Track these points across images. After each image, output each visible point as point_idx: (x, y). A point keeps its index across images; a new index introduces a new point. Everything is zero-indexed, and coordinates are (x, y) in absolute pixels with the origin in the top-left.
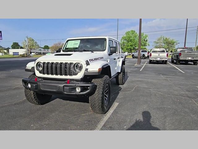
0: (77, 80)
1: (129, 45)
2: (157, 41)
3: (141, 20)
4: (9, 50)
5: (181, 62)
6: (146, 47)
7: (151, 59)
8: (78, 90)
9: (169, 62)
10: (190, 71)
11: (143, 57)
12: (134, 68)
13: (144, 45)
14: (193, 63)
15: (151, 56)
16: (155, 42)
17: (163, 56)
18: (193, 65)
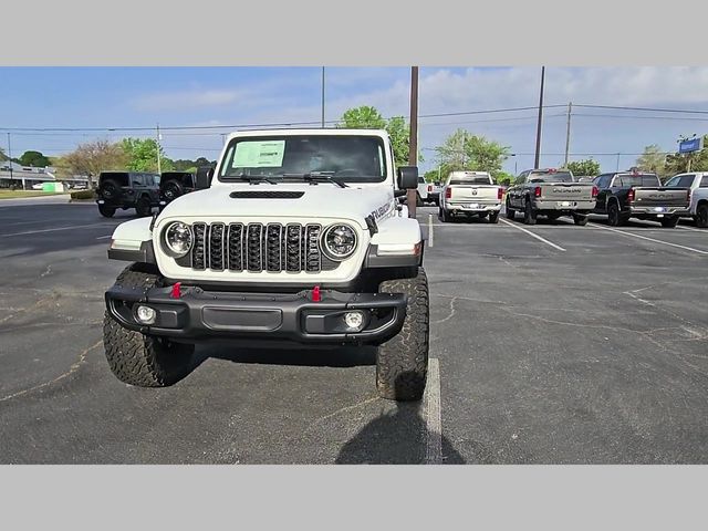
2: (445, 146)
3: (415, 70)
5: (539, 216)
7: (450, 207)
8: (354, 322)
9: (502, 216)
10: (581, 245)
14: (573, 221)
15: (449, 195)
16: (440, 149)
17: (489, 197)
18: (571, 224)
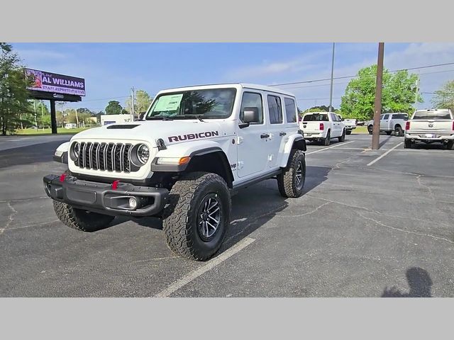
0: (136, 183)
1: (367, 101)
2: (443, 90)
4: (102, 116)
6: (413, 106)
7: (408, 136)
8: (133, 204)
11: (396, 130)
12: (355, 159)
13: (408, 102)
15: (408, 128)
16: (438, 93)
17: (444, 129)
